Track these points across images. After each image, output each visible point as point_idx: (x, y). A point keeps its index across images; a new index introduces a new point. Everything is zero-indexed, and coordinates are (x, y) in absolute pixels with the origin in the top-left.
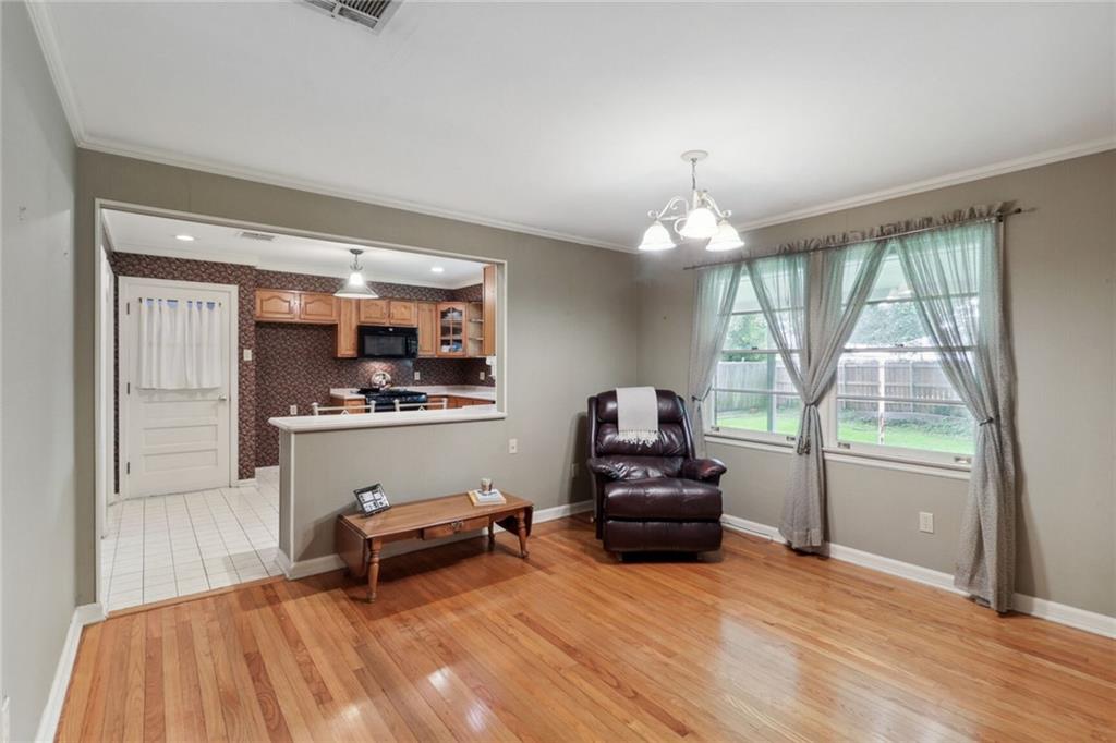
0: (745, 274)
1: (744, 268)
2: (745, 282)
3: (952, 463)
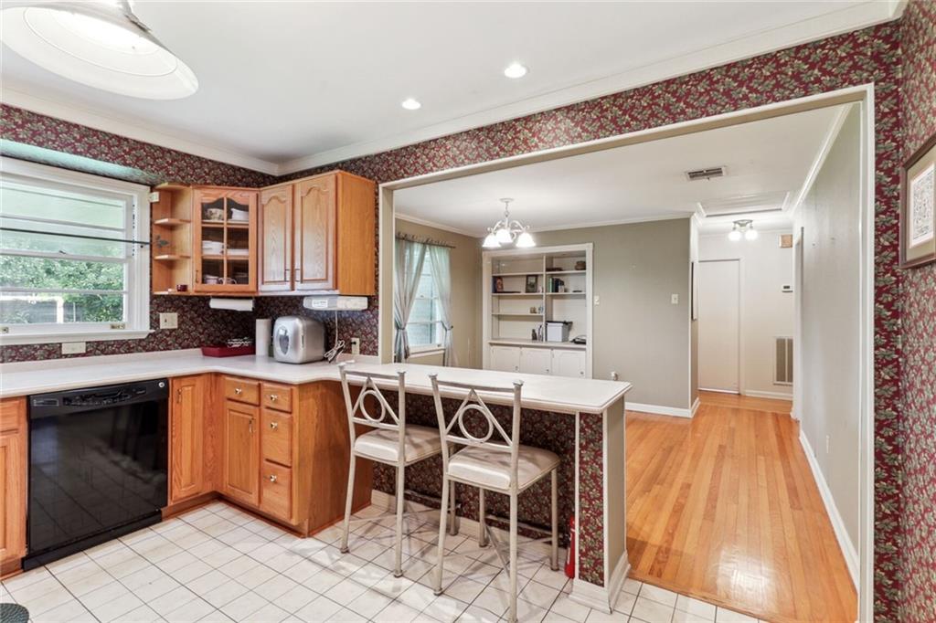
3: (437, 348)
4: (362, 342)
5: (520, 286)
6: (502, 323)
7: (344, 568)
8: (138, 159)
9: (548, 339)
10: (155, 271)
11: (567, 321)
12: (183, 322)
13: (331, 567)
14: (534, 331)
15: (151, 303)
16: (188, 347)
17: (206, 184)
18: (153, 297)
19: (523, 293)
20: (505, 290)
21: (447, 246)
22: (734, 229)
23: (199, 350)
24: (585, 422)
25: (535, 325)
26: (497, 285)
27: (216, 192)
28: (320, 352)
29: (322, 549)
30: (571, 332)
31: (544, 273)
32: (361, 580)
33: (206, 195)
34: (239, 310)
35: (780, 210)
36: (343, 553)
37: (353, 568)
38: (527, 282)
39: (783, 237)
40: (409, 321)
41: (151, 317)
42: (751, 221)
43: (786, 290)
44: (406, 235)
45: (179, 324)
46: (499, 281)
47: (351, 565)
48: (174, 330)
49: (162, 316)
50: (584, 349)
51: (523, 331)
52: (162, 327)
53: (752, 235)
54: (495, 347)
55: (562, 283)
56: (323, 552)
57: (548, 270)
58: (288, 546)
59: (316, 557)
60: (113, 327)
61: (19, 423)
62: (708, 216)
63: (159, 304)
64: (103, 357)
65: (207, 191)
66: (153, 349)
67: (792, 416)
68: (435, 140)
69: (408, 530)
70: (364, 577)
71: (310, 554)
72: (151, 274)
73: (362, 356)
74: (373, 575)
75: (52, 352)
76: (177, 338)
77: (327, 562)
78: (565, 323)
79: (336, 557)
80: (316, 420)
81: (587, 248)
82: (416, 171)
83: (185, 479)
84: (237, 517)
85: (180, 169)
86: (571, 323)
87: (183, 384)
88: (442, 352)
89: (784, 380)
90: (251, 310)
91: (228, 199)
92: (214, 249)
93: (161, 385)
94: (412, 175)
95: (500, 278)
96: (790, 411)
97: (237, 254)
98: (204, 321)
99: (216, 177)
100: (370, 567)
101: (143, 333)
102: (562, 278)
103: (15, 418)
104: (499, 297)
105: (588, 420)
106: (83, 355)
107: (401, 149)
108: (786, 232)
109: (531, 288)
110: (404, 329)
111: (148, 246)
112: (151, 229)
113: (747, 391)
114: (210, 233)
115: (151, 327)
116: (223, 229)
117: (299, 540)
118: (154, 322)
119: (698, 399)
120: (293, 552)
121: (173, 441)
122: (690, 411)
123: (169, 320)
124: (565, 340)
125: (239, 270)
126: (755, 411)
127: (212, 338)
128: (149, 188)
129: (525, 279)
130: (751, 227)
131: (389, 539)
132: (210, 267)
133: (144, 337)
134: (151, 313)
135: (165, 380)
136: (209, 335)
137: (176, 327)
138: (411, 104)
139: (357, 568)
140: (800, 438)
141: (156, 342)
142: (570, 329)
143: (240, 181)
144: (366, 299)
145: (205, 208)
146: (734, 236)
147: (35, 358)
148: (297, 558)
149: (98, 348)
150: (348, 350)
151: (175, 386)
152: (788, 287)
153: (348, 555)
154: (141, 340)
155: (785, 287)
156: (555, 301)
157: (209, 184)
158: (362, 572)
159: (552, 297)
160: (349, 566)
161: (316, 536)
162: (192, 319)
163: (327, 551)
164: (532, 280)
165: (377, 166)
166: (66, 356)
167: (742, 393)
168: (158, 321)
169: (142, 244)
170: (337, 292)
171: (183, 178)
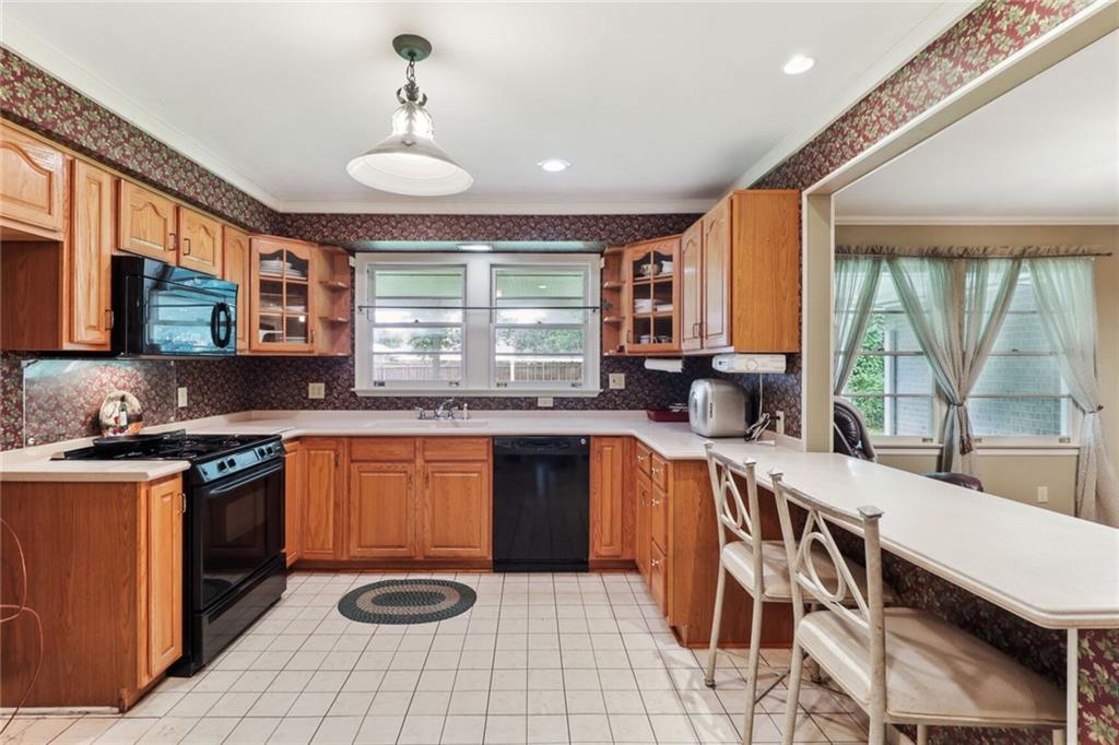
0: (885, 271)
1: (884, 264)
2: (886, 280)
3: (1058, 444)
4: (787, 417)
7: (693, 702)
8: (577, 232)
10: (605, 331)
12: (630, 383)
13: (682, 693)
15: (601, 364)
16: (634, 408)
17: (636, 240)
18: (603, 358)
21: (1084, 254)
23: (644, 412)
24: (1093, 647)
27: (644, 247)
28: (740, 425)
29: (690, 668)
32: (700, 729)
33: (637, 252)
34: (670, 371)
36: (708, 686)
37: (703, 708)
40: (972, 393)
41: (601, 378)
44: (966, 250)
45: (626, 385)
47: (704, 703)
48: (622, 390)
49: (612, 377)
52: (611, 387)
56: (688, 673)
58: (661, 645)
59: (676, 673)
60: (573, 385)
61: (488, 455)
63: (609, 364)
64: (565, 411)
65: (637, 248)
66: (603, 408)
68: (866, 99)
69: (814, 707)
70: (706, 727)
71: (674, 666)
72: (601, 336)
73: (786, 436)
74: (719, 732)
75: (529, 404)
76: (625, 398)
77: (682, 685)
79: (696, 686)
80: (698, 509)
82: (844, 158)
83: (606, 538)
84: (644, 595)
85: (611, 232)
87: (603, 444)
88: (1076, 452)
90: (680, 371)
91: (655, 252)
92: (646, 306)
93: (583, 441)
94: (839, 165)
97: (664, 309)
98: (650, 382)
99: (646, 231)
100: (723, 721)
101: (594, 392)
103: (485, 452)
105: (1101, 646)
106: (552, 409)
107: (826, 131)
110: (961, 405)
111: (598, 311)
112: (601, 294)
114: (641, 292)
115: (602, 386)
116: (649, 285)
117: (677, 645)
118: (604, 382)
120: (660, 654)
121: (594, 498)
123: (618, 381)
125: (664, 327)
127: (658, 401)
128: (599, 255)
131: (777, 702)
132: (641, 326)
133: (596, 395)
134: (601, 373)
135: (587, 437)
136: (656, 397)
137: (623, 387)
138: (798, 65)
139: (708, 711)
141: (606, 401)
143: (671, 229)
144: (783, 358)
145: (637, 265)
147: (521, 409)
148: (659, 663)
149: (562, 404)
150: (772, 428)
151: (595, 445)
153: (711, 691)
154: (594, 399)
157: (639, 240)
158: (709, 719)
160: (702, 704)
161: (696, 652)
162: (638, 380)
163: (692, 674)
165: (802, 167)
166: (541, 408)
168: (608, 380)
169: (594, 308)
170: (732, 349)
171: (613, 240)
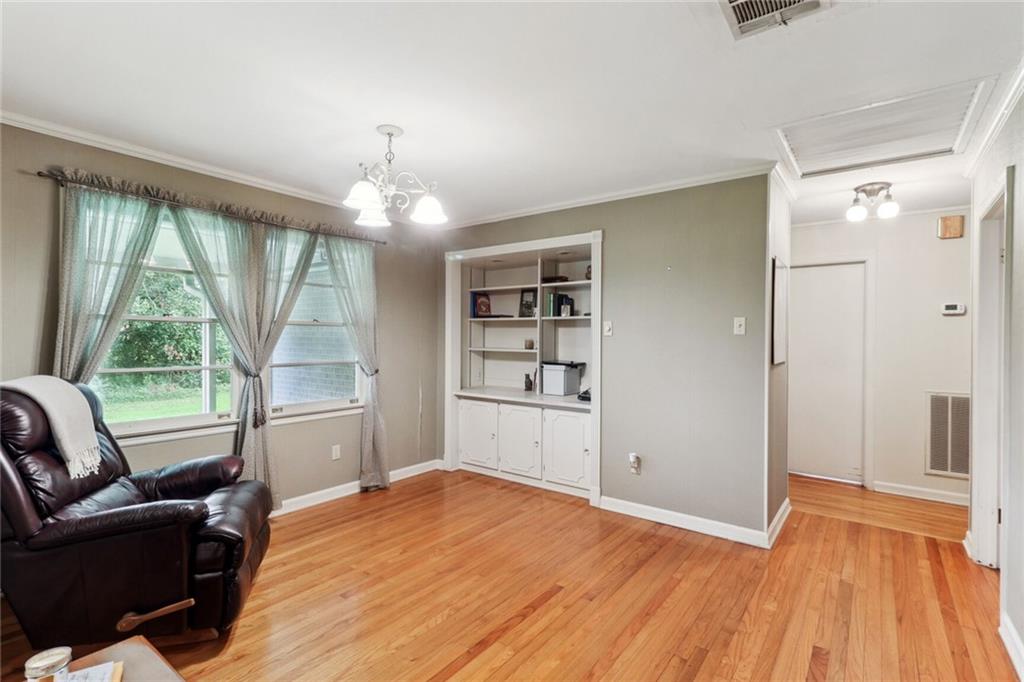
0: (166, 219)
1: (165, 211)
2: (167, 230)
3: (349, 405)
5: (512, 306)
6: (488, 362)
9: (545, 392)
11: (577, 361)
14: (528, 376)
19: (516, 318)
20: (493, 314)
21: (367, 240)
22: (856, 201)
25: (531, 368)
26: (478, 306)
30: (583, 379)
31: (538, 285)
35: (950, 151)
38: (522, 300)
39: (944, 219)
40: (274, 362)
42: (889, 185)
43: (952, 312)
44: (264, 214)
46: (482, 299)
50: (588, 411)
51: (515, 374)
53: (888, 211)
54: (463, 401)
55: (571, 302)
57: (545, 280)
62: (804, 175)
67: (969, 552)
78: (572, 366)
81: (592, 239)
86: (584, 365)
88: (361, 411)
89: (946, 470)
95: (486, 294)
96: (963, 537)
102: (570, 295)
104: (485, 324)
108: (954, 211)
109: (526, 309)
110: (257, 376)
113: (876, 482)
119: (787, 500)
122: (765, 535)
124: (568, 393)
126: (892, 532)
129: (519, 296)
130: (888, 197)
140: (1001, 630)
142: (581, 374)
146: (856, 215)
152: (954, 307)
155: (948, 307)
156: (561, 331)
159: (557, 324)
164: (529, 298)
167: (868, 485)
